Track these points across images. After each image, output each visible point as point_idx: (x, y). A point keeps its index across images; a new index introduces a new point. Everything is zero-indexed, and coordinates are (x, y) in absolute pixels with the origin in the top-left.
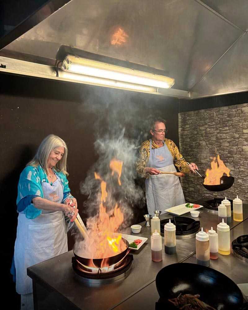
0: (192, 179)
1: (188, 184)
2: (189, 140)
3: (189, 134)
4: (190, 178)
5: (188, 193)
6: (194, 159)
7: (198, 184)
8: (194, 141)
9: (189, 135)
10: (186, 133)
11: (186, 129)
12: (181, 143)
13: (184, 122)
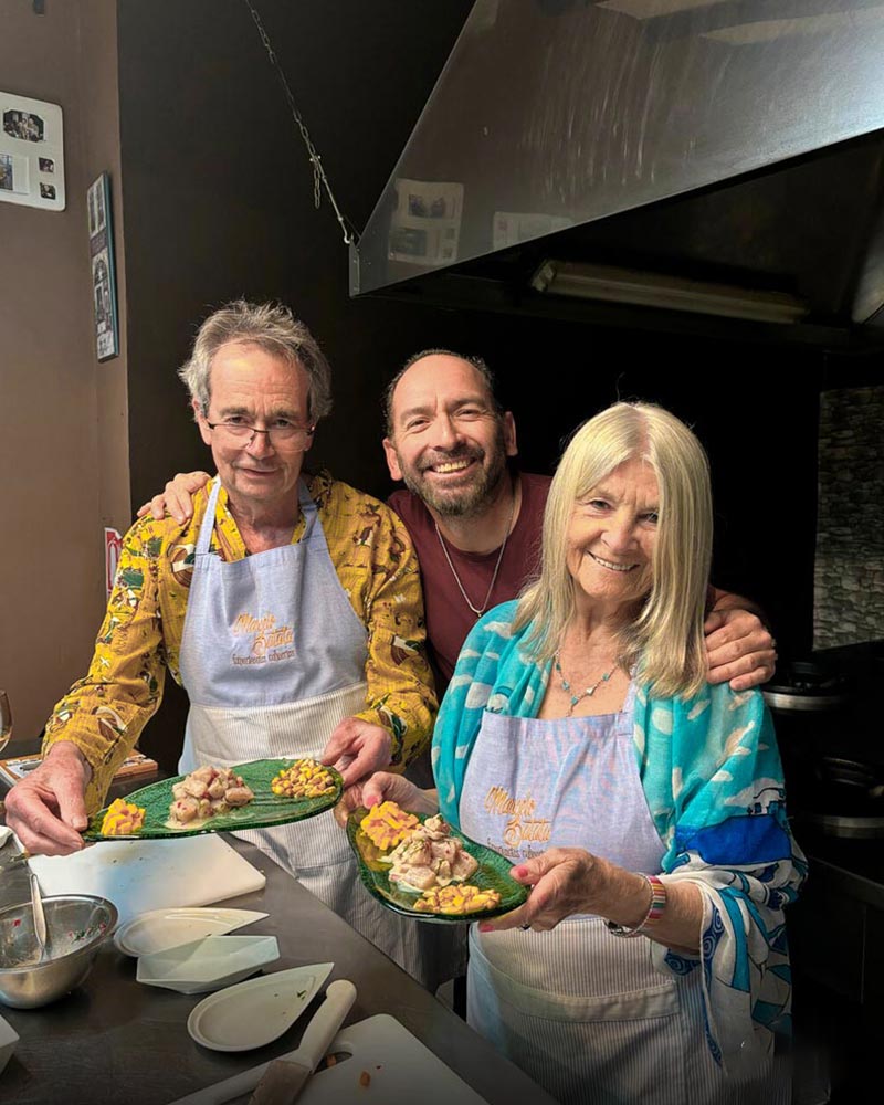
0: (852, 598)
1: (840, 613)
2: (848, 477)
3: (852, 458)
4: (845, 593)
5: (836, 641)
6: (863, 536)
7: (869, 613)
8: (864, 481)
9: (849, 460)
10: (841, 453)
11: (843, 443)
12: (823, 484)
13: (839, 419)
